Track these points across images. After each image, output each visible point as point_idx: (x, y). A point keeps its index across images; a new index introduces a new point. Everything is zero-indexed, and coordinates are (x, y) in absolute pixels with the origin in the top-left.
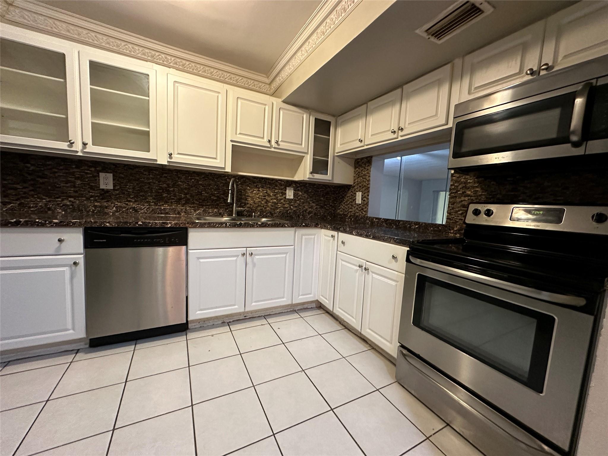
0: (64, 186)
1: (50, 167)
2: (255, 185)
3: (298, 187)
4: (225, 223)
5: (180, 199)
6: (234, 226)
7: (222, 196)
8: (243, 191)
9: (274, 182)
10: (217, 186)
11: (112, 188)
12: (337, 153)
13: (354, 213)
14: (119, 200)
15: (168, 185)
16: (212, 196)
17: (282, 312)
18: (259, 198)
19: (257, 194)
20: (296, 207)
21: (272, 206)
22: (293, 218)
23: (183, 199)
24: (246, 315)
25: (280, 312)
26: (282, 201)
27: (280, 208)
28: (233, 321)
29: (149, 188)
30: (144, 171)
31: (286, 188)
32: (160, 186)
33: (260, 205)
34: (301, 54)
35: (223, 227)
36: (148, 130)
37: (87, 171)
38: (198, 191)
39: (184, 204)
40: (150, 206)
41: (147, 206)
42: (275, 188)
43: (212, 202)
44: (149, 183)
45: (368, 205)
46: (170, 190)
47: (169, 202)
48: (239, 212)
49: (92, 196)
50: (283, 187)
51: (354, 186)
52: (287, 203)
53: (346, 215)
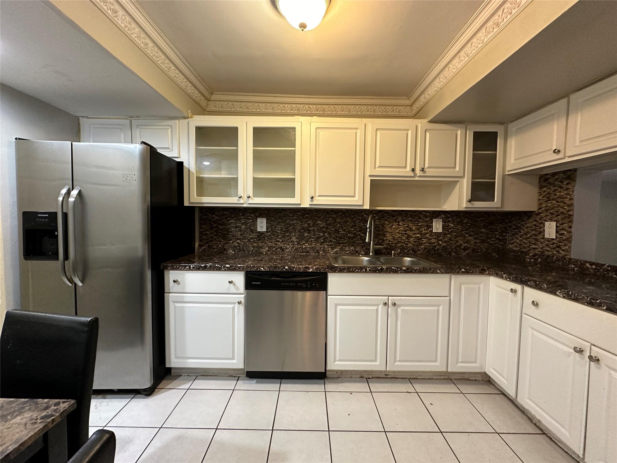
0: (234, 231)
1: (226, 216)
2: (394, 218)
3: (449, 218)
4: (365, 267)
5: (319, 238)
6: (375, 271)
7: (359, 233)
8: (381, 227)
9: (418, 214)
10: (354, 222)
11: (266, 230)
12: (509, 171)
13: (541, 250)
14: (270, 241)
15: (309, 224)
16: (349, 233)
17: (433, 379)
18: (398, 233)
19: (397, 229)
20: (445, 242)
21: (415, 242)
22: (442, 255)
23: (321, 237)
24: (387, 374)
25: (431, 378)
26: (428, 235)
27: (424, 243)
28: (373, 378)
29: (293, 228)
30: (290, 213)
31: (433, 220)
32: (303, 226)
33: (400, 241)
34: (458, 61)
35: (363, 272)
36: (293, 177)
37: (249, 218)
38: (335, 229)
39: (323, 242)
40: (293, 245)
41: (292, 245)
42: (418, 221)
43: (349, 239)
44: (294, 224)
45: (570, 242)
46: (310, 229)
47: (309, 241)
48: (377, 250)
49: (252, 238)
50: (427, 219)
51: (540, 213)
52: (434, 237)
53: (527, 253)
